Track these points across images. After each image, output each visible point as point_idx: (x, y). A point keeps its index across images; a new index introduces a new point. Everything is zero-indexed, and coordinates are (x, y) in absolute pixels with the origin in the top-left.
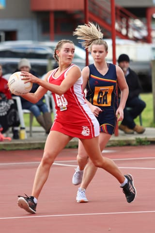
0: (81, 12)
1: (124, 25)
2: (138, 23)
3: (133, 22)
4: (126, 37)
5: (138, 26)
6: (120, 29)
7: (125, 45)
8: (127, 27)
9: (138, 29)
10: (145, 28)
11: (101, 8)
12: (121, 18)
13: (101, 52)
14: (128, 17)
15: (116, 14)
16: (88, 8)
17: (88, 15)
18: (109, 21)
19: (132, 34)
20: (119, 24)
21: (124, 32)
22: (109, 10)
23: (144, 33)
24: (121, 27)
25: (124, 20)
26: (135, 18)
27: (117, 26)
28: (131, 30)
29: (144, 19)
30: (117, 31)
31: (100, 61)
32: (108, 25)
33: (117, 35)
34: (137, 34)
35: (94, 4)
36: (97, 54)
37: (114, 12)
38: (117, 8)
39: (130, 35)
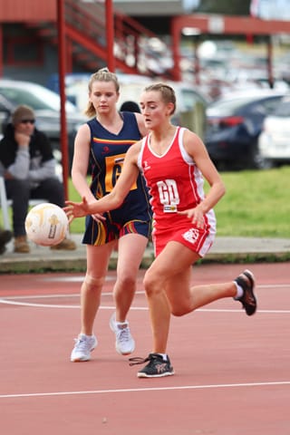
0: (51, 24)
1: (131, 49)
2: (156, 44)
3: (147, 43)
4: (134, 70)
5: (155, 50)
6: (124, 55)
7: (131, 84)
8: (136, 53)
9: (156, 55)
10: (169, 53)
11: (87, 17)
12: (125, 35)
13: (108, 95)
14: (137, 34)
15: (115, 28)
16: (65, 17)
17: (65, 30)
18: (103, 41)
19: (146, 64)
20: (121, 46)
21: (130, 61)
22: (103, 20)
23: (167, 63)
24: (125, 52)
25: (131, 39)
26: (151, 36)
27: (117, 50)
28: (142, 57)
29: (168, 38)
30: (117, 59)
31: (106, 110)
32: (100, 47)
33: (117, 67)
34: (153, 65)
35: (76, 9)
36: (103, 98)
37: (112, 24)
38: (116, 18)
39: (142, 67)
